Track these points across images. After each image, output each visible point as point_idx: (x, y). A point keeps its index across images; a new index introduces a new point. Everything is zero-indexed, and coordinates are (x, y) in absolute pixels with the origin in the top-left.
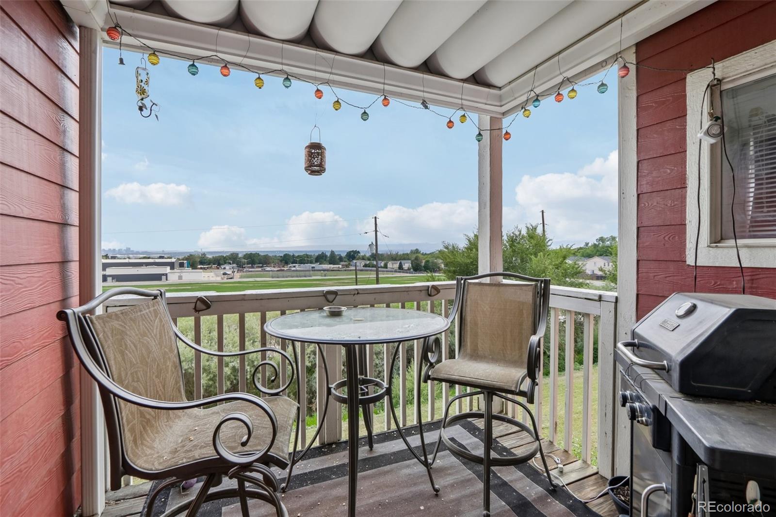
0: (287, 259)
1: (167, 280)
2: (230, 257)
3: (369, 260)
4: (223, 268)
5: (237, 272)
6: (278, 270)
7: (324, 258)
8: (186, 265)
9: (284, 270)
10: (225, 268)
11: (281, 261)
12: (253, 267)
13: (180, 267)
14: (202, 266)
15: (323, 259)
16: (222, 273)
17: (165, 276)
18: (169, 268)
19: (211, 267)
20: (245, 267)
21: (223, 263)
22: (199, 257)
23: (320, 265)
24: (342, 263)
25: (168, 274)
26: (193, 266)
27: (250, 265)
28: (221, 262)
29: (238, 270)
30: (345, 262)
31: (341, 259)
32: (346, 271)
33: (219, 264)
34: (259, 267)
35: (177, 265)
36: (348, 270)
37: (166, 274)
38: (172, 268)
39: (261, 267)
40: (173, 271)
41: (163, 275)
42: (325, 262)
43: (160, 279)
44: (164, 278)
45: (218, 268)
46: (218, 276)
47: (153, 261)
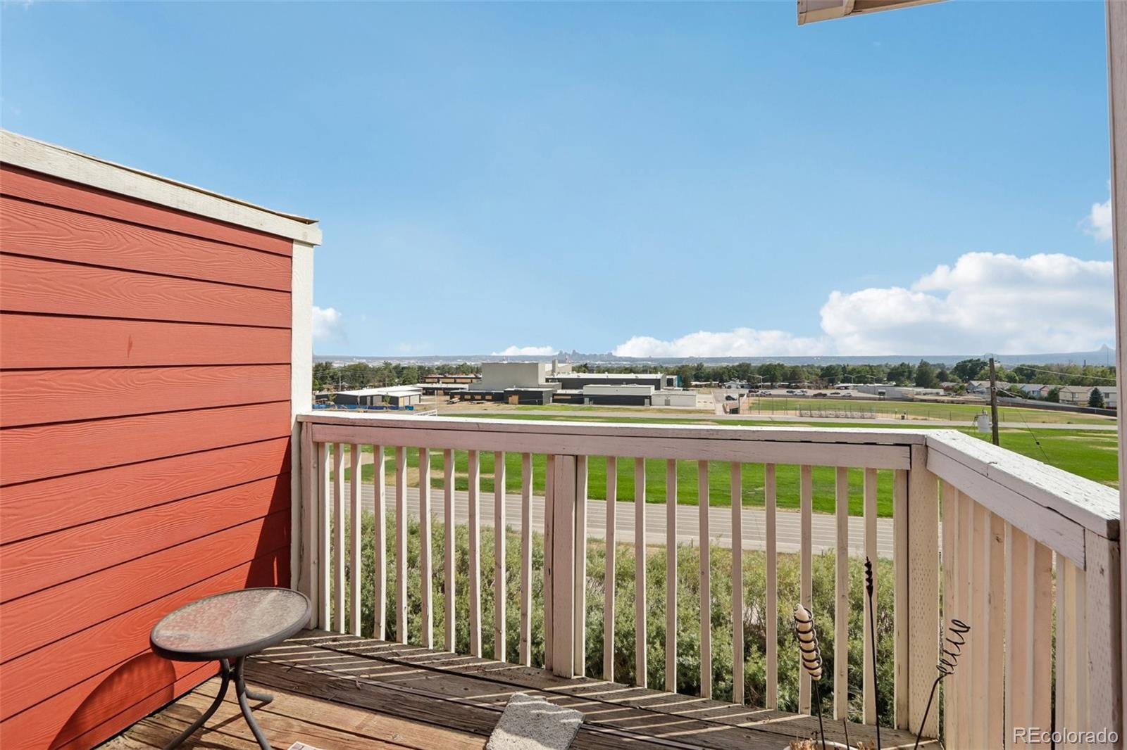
0: (831, 375)
1: (651, 404)
2: (738, 369)
3: (1011, 379)
4: (727, 386)
5: (748, 396)
6: (815, 396)
7: (906, 374)
8: (675, 383)
9: (825, 395)
10: (729, 387)
11: (822, 377)
12: (772, 387)
13: (668, 385)
14: (698, 383)
15: (903, 376)
16: (725, 395)
17: (649, 400)
18: (653, 387)
19: (710, 386)
20: (760, 386)
21: (728, 378)
22: (692, 368)
23: (898, 389)
24: (945, 384)
25: (652, 397)
26: (685, 384)
27: (769, 384)
28: (725, 378)
29: (750, 392)
30: (951, 381)
31: (942, 377)
32: (952, 402)
33: (722, 381)
34: (783, 387)
35: (663, 383)
36: (958, 402)
37: (650, 397)
38: (658, 388)
39: (787, 387)
40: (658, 392)
41: (646, 397)
42: (907, 382)
43: (643, 404)
44: (647, 401)
45: (720, 387)
46: (719, 401)
47: (634, 378)
